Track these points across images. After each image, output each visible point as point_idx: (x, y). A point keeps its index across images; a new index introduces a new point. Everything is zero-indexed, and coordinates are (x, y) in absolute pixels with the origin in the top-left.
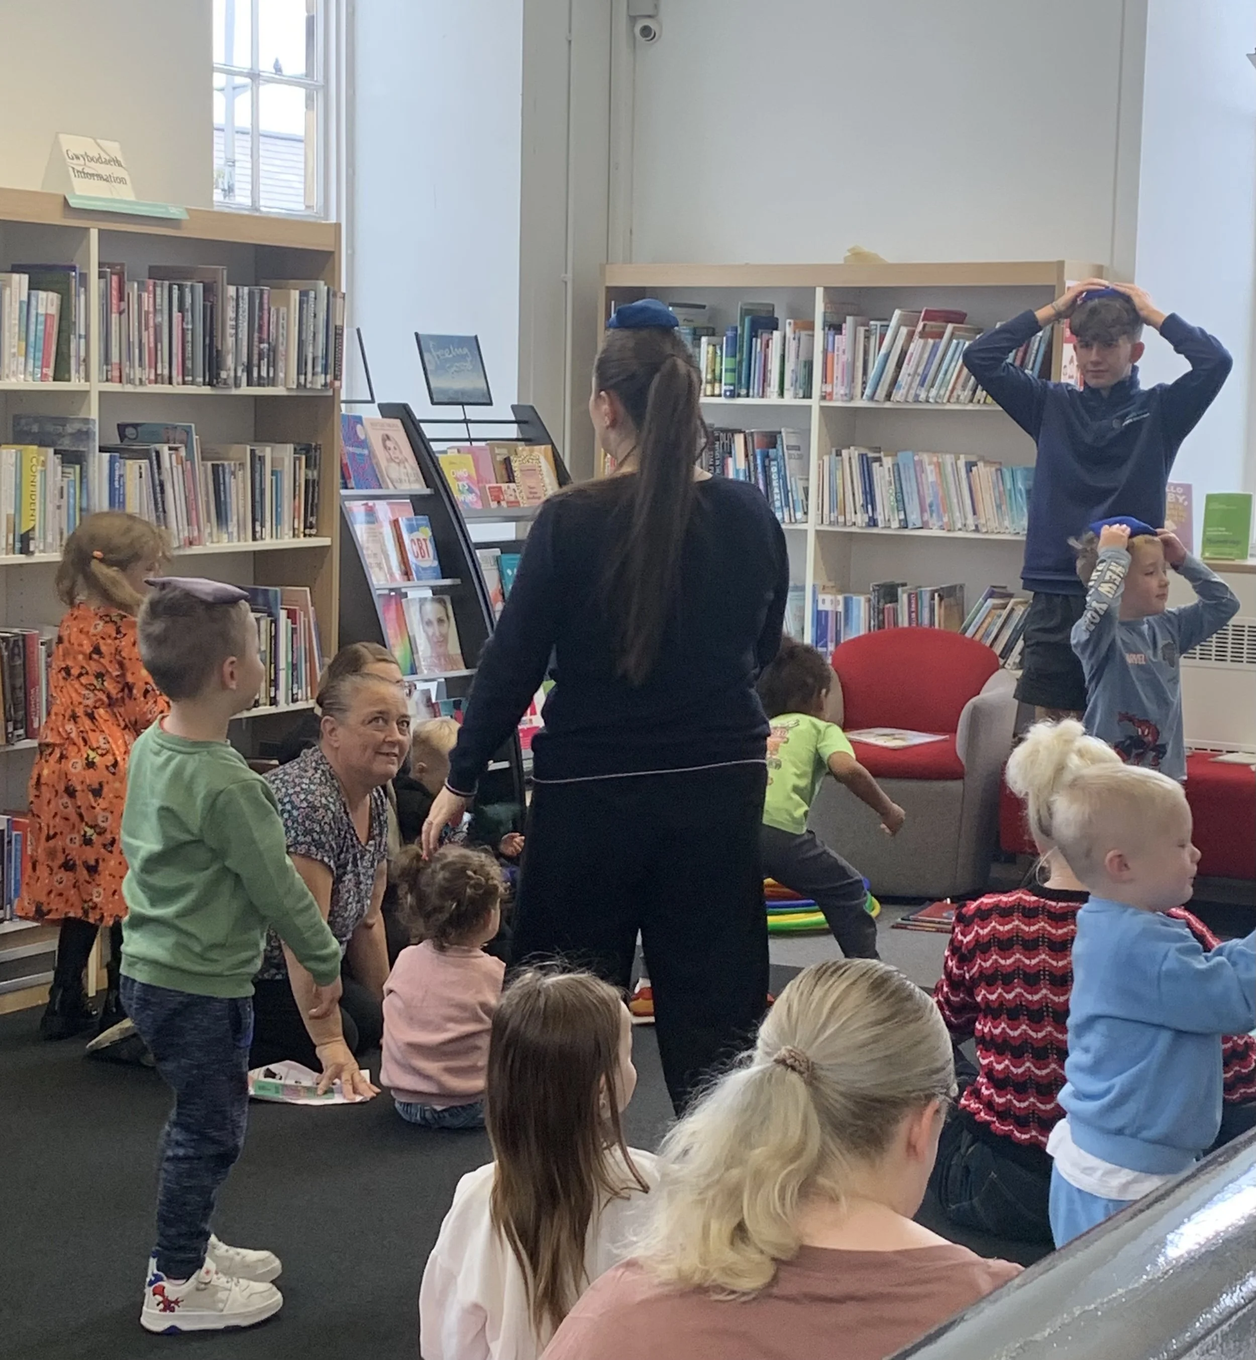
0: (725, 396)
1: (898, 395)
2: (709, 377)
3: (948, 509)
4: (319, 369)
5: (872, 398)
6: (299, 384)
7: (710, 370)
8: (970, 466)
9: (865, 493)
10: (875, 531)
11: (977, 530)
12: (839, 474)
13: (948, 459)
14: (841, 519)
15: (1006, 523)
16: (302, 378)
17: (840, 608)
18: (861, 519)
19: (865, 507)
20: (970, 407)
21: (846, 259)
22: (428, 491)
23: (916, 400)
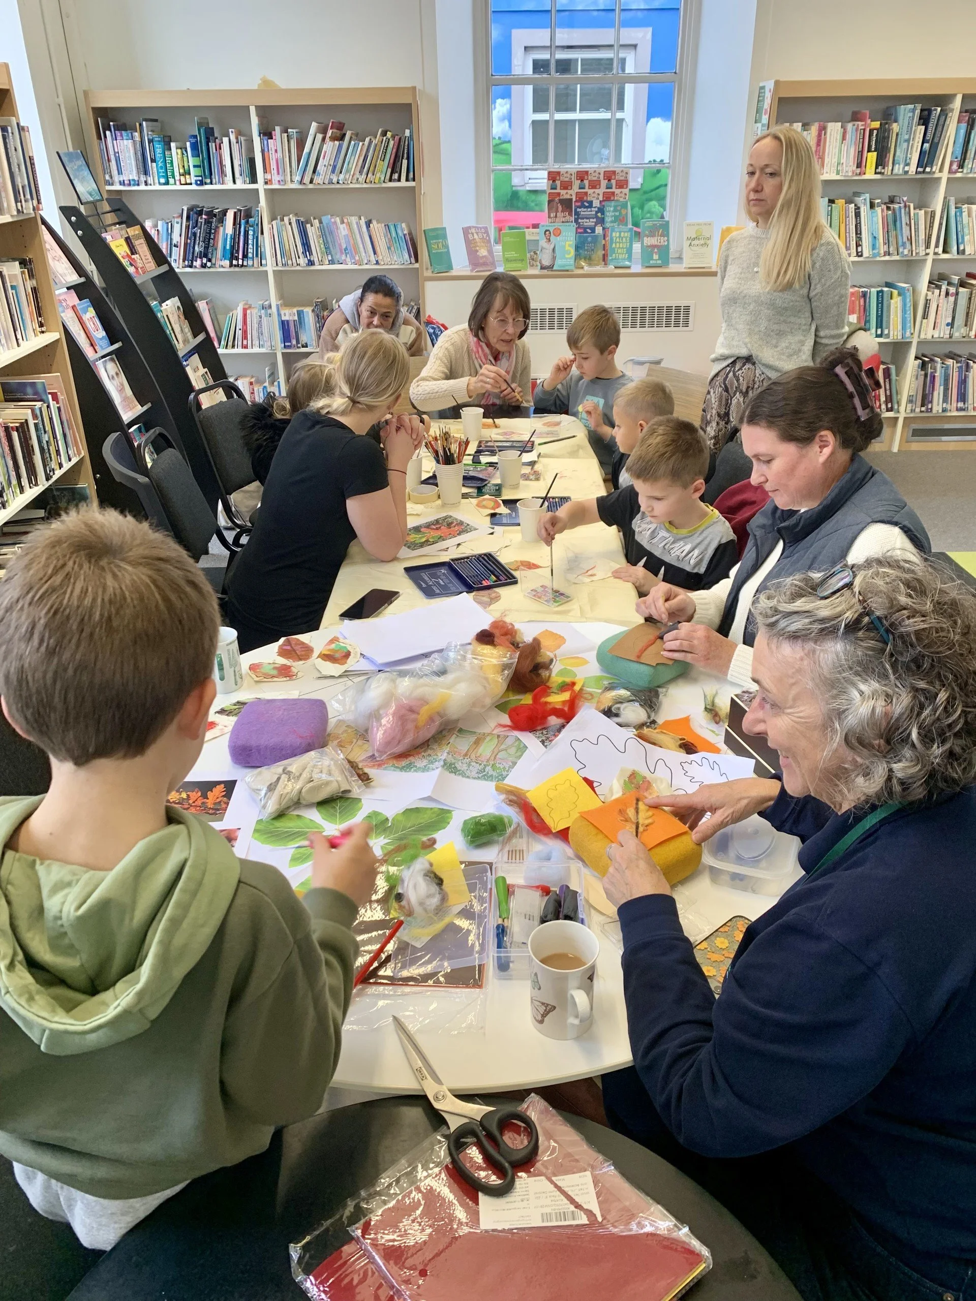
0: (197, 184)
1: (318, 180)
2: (182, 171)
3: (357, 251)
4: (28, 196)
5: (301, 182)
6: (18, 211)
7: (181, 166)
8: (368, 223)
9: (303, 244)
10: (312, 268)
11: (377, 263)
12: (284, 234)
13: (354, 220)
14: (290, 262)
15: (395, 258)
16: (19, 204)
17: (296, 318)
18: (303, 261)
19: (304, 253)
20: (365, 186)
21: (259, 85)
22: (83, 280)
23: (331, 182)
